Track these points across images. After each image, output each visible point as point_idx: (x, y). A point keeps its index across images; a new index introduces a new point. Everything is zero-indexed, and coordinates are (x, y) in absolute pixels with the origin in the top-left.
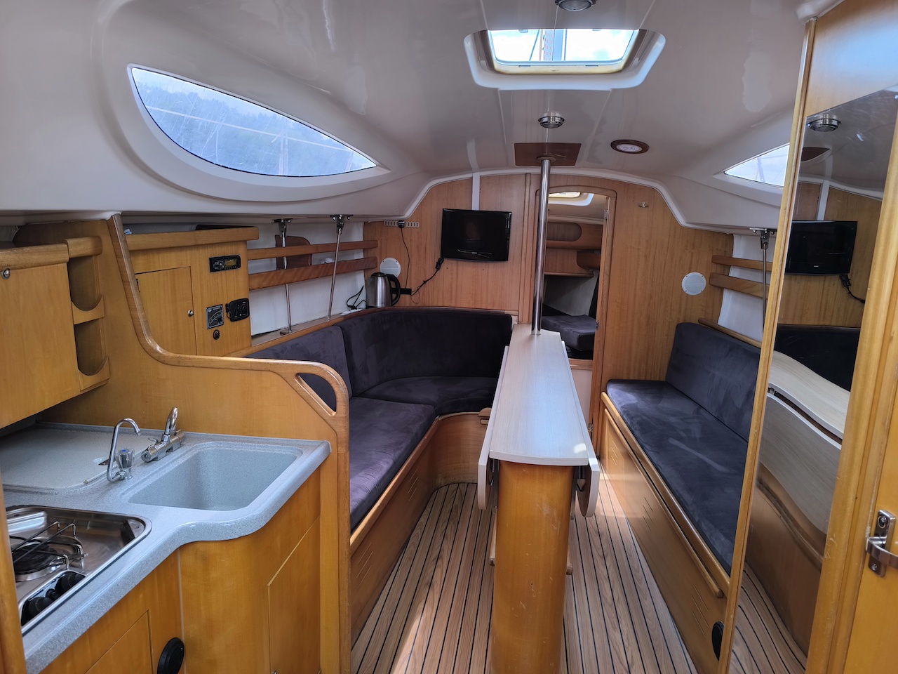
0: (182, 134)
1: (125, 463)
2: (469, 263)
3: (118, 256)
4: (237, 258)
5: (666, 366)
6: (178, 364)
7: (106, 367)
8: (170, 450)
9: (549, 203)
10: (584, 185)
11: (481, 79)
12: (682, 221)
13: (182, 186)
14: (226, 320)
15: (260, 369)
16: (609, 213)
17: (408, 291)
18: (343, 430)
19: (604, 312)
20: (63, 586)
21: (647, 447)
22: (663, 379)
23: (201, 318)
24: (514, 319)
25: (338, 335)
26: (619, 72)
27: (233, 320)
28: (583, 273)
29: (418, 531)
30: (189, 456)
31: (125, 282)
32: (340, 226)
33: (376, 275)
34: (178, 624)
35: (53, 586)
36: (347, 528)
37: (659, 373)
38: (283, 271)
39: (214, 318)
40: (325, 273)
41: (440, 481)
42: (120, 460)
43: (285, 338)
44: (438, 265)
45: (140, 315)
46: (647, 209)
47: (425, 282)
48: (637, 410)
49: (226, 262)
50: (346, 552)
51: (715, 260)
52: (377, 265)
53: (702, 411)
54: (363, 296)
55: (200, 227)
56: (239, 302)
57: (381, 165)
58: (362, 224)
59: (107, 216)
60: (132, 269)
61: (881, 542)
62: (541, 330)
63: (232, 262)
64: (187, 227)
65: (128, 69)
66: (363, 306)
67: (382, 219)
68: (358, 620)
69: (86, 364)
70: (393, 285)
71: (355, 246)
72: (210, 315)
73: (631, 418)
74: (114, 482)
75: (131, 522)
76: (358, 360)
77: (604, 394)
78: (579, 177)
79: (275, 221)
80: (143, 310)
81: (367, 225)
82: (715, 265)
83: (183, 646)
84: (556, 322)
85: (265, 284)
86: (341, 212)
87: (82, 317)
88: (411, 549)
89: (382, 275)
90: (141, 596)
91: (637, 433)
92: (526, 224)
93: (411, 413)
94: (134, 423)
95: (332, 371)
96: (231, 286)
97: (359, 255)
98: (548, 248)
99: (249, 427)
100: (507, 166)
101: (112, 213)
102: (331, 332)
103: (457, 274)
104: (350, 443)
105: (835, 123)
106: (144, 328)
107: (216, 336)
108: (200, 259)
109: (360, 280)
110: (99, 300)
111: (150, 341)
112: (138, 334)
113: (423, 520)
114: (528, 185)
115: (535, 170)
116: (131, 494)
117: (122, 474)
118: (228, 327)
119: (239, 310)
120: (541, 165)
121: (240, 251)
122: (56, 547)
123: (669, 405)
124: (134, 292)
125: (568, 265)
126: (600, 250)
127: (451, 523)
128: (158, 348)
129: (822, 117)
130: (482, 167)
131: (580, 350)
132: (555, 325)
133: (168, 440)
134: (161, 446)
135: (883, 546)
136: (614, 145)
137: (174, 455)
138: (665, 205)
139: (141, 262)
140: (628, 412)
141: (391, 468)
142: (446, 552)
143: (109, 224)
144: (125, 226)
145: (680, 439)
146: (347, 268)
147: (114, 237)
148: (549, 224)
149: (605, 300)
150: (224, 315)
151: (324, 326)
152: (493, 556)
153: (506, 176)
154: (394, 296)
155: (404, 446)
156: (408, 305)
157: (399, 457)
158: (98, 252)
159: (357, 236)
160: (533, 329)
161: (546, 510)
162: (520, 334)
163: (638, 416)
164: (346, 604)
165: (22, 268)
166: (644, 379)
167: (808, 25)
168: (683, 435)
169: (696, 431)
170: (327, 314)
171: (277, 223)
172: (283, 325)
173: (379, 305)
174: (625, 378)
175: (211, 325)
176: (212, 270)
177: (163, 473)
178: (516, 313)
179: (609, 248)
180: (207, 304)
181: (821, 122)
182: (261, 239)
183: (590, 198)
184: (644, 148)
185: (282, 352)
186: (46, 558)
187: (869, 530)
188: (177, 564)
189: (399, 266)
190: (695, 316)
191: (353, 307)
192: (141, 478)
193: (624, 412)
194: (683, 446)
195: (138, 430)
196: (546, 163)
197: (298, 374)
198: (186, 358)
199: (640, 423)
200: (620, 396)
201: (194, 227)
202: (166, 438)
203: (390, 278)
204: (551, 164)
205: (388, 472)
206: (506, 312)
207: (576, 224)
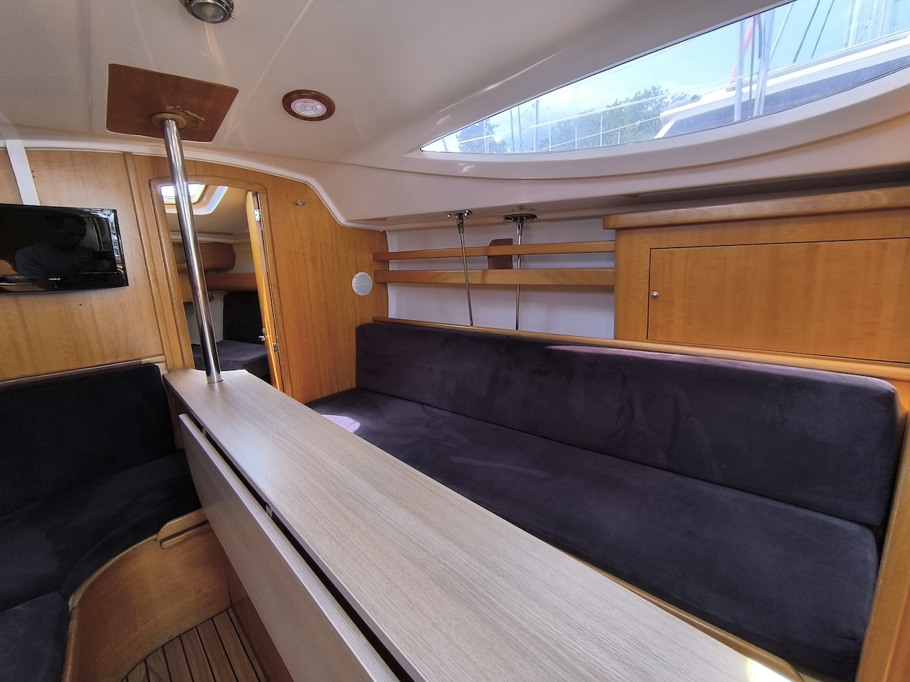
2: (44, 298)
5: (354, 372)
12: (342, 220)
19: (281, 330)
22: (354, 385)
24: (162, 367)
37: (349, 382)
46: (303, 207)
51: (375, 258)
62: (221, 372)
82: (376, 263)
114: (131, 170)
115: (140, 148)
136: (289, 98)
138: (321, 202)
149: (279, 316)
153: (84, 154)
178: (161, 358)
179: (271, 254)
183: (214, 204)
184: (331, 108)
190: (369, 315)
206: (144, 361)
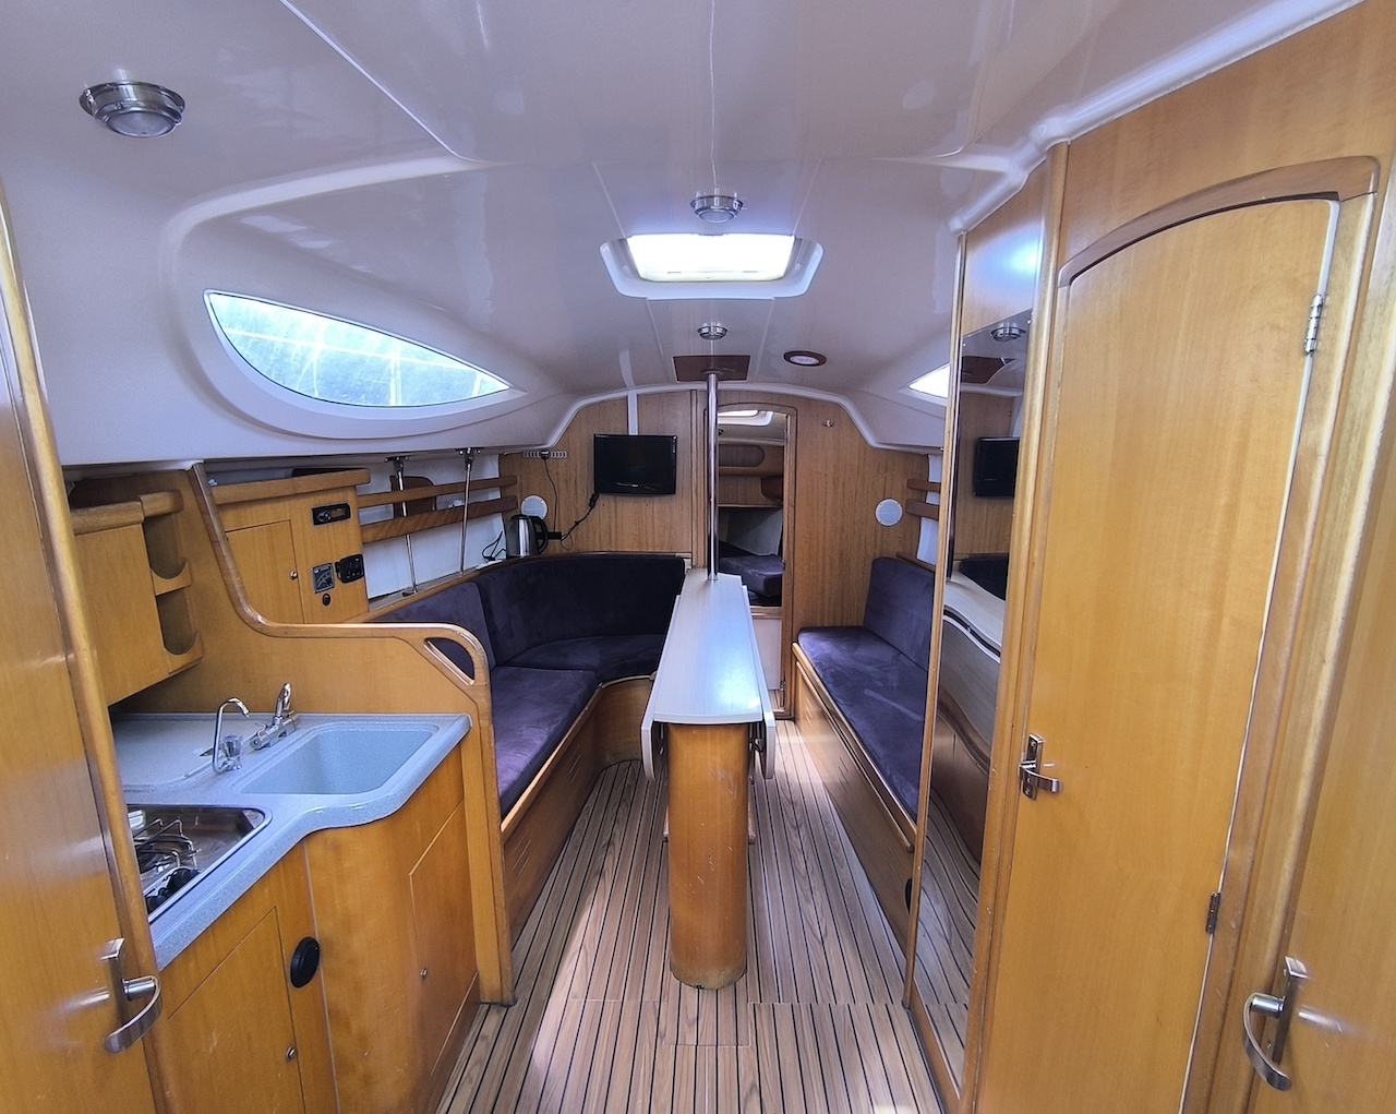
0: (272, 366)
1: (232, 751)
2: (629, 499)
3: (204, 512)
4: (346, 507)
6: (284, 635)
7: (197, 645)
8: (283, 735)
9: (719, 422)
10: (762, 402)
11: (625, 289)
12: (872, 441)
13: (274, 425)
14: (338, 583)
15: (381, 635)
16: (790, 434)
17: (558, 536)
18: (484, 700)
19: (791, 550)
20: (175, 884)
21: (840, 700)
22: (861, 624)
23: (307, 580)
24: (687, 563)
25: (474, 594)
26: (781, 278)
27: (345, 581)
28: (769, 504)
29: (584, 817)
30: (306, 740)
31: (214, 542)
32: (469, 461)
33: (517, 518)
34: (310, 922)
35: (165, 884)
36: (496, 811)
37: (856, 617)
38: (401, 520)
39: (322, 579)
40: (454, 518)
41: (609, 759)
42: (227, 748)
43: (409, 599)
44: (592, 503)
45: (235, 579)
46: (832, 428)
47: (577, 523)
48: (831, 660)
49: (333, 512)
50: (497, 837)
51: (911, 485)
52: (517, 506)
53: (902, 657)
54: (502, 545)
55: (299, 472)
56: (351, 559)
57: (514, 386)
58: (497, 456)
59: (187, 465)
60: (221, 526)
61: (1031, 766)
62: (719, 573)
63: (339, 512)
64: (281, 473)
65: (206, 297)
66: (503, 556)
67: (520, 450)
68: (517, 917)
69: (175, 641)
70: (539, 530)
71: (489, 484)
72: (317, 576)
73: (824, 670)
74: (220, 774)
75: (247, 813)
76: (500, 622)
77: (795, 644)
78: (752, 392)
79: (390, 459)
80: (238, 574)
81: (501, 457)
82: (910, 491)
83: (318, 946)
84: (739, 564)
85: (381, 536)
86: (469, 446)
87: (165, 586)
88: (576, 836)
89: (525, 518)
90: (266, 891)
91: (830, 686)
92: (694, 449)
93: (569, 682)
94: (240, 704)
95: (467, 633)
96: (340, 541)
97: (496, 495)
98: (721, 475)
99: (373, 704)
100: (668, 381)
101: (193, 462)
102: (464, 589)
103: (616, 512)
104: (493, 715)
105: (1015, 331)
106: (240, 595)
107: (326, 601)
108: (302, 510)
109: (497, 524)
110: (183, 566)
111: (249, 611)
112: (235, 603)
113: (590, 804)
114: (694, 403)
115: (701, 386)
116: (243, 785)
117: (230, 763)
118: (339, 590)
119: (352, 569)
120: (706, 379)
121: (349, 498)
122: (161, 847)
123: (868, 652)
124: (225, 553)
125: (752, 496)
126: (782, 476)
127: (623, 805)
128: (260, 618)
129: (1002, 325)
130: (638, 383)
131: (766, 595)
132: (738, 567)
133: (281, 724)
134: (272, 730)
135: (1032, 769)
136: (788, 356)
137: (291, 738)
138: (852, 423)
139: (230, 517)
140: (822, 665)
141: (546, 744)
142: (617, 837)
143: (189, 474)
144: (209, 474)
145: (876, 689)
146: (481, 512)
147: (197, 492)
148: (720, 446)
149: (791, 535)
150: (335, 576)
151: (455, 582)
152: (666, 833)
153: (668, 393)
154: (541, 541)
155: (560, 718)
156: (558, 551)
157: (555, 732)
158: (178, 508)
159: (491, 471)
160: (709, 572)
161: (720, 774)
162: (693, 581)
163: (831, 668)
164: (501, 895)
165: (88, 532)
166: (839, 625)
167: (960, 239)
168: (880, 684)
169: (893, 679)
170: (459, 570)
171: (392, 462)
172: (406, 584)
173: (522, 554)
174: (819, 625)
175: (318, 588)
176: (316, 522)
177: (277, 761)
178: (690, 555)
179: (792, 475)
180: (312, 564)
181: (1001, 331)
182: (373, 481)
183: (767, 418)
184: (822, 360)
185: (407, 616)
186: (151, 858)
187: (1023, 755)
188: (304, 857)
189: (545, 505)
190: (893, 548)
191: (491, 559)
192: (252, 767)
193: (817, 664)
194: (879, 697)
195: (246, 711)
196: (713, 377)
197: (427, 640)
198: (295, 628)
199: (833, 675)
200: (812, 646)
201: (290, 471)
202: (278, 720)
203: (534, 521)
204: (719, 379)
205: (543, 748)
207: (757, 446)
